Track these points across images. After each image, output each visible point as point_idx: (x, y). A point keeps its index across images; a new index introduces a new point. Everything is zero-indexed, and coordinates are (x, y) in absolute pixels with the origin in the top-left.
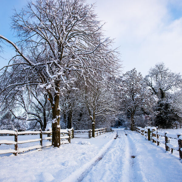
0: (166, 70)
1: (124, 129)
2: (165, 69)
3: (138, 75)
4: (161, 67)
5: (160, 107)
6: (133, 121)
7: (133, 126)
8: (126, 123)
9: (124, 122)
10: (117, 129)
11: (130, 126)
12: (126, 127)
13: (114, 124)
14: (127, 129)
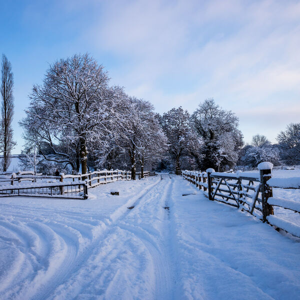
0: (216, 108)
1: (168, 173)
2: (215, 106)
3: (184, 113)
4: (211, 104)
5: (208, 149)
6: (179, 164)
7: (179, 169)
8: (171, 166)
9: (169, 164)
10: (160, 174)
11: (175, 170)
12: (170, 171)
13: (155, 167)
14: (172, 173)
